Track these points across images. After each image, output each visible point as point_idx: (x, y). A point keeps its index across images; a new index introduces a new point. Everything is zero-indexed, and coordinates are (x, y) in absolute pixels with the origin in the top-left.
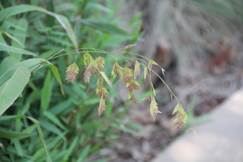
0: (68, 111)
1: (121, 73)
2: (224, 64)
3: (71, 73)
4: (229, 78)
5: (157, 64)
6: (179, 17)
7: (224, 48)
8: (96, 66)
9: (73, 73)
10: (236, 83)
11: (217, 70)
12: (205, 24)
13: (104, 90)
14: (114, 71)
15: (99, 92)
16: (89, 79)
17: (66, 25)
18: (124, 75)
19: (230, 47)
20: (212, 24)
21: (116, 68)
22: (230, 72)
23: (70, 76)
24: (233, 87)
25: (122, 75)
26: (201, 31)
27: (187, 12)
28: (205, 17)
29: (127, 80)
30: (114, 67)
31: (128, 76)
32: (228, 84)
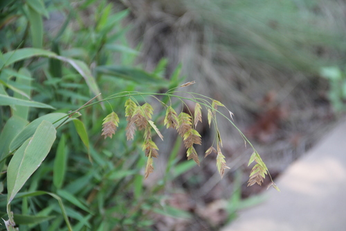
0: (89, 188)
1: (177, 120)
2: (273, 128)
3: (109, 125)
4: (281, 146)
5: (223, 105)
6: (208, 68)
7: (270, 106)
8: (143, 114)
9: (112, 125)
10: (291, 152)
11: (265, 137)
12: (243, 75)
13: (152, 146)
14: (168, 119)
15: (147, 149)
16: (132, 135)
17: (85, 71)
18: (181, 123)
19: (278, 105)
20: (252, 75)
21: (170, 114)
22: (282, 138)
23: (108, 129)
24: (288, 157)
25: (178, 122)
26: (239, 86)
27: (218, 61)
28: (242, 66)
29: (185, 130)
30: (167, 113)
31: (186, 124)
32: (280, 155)
